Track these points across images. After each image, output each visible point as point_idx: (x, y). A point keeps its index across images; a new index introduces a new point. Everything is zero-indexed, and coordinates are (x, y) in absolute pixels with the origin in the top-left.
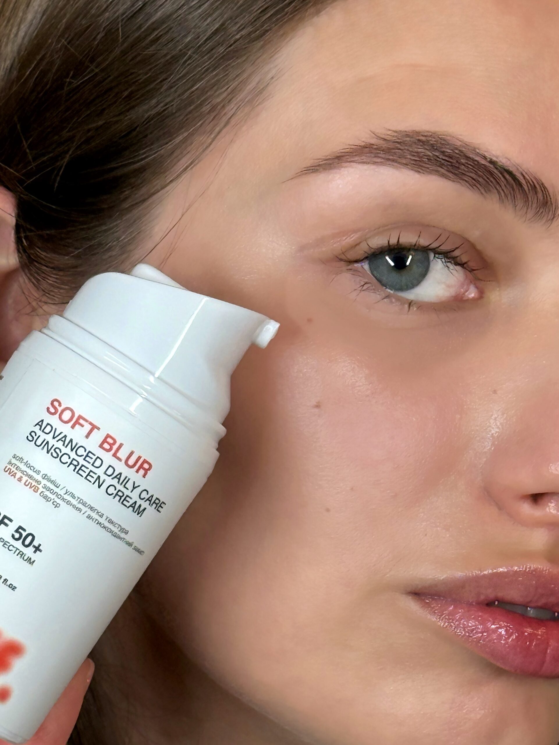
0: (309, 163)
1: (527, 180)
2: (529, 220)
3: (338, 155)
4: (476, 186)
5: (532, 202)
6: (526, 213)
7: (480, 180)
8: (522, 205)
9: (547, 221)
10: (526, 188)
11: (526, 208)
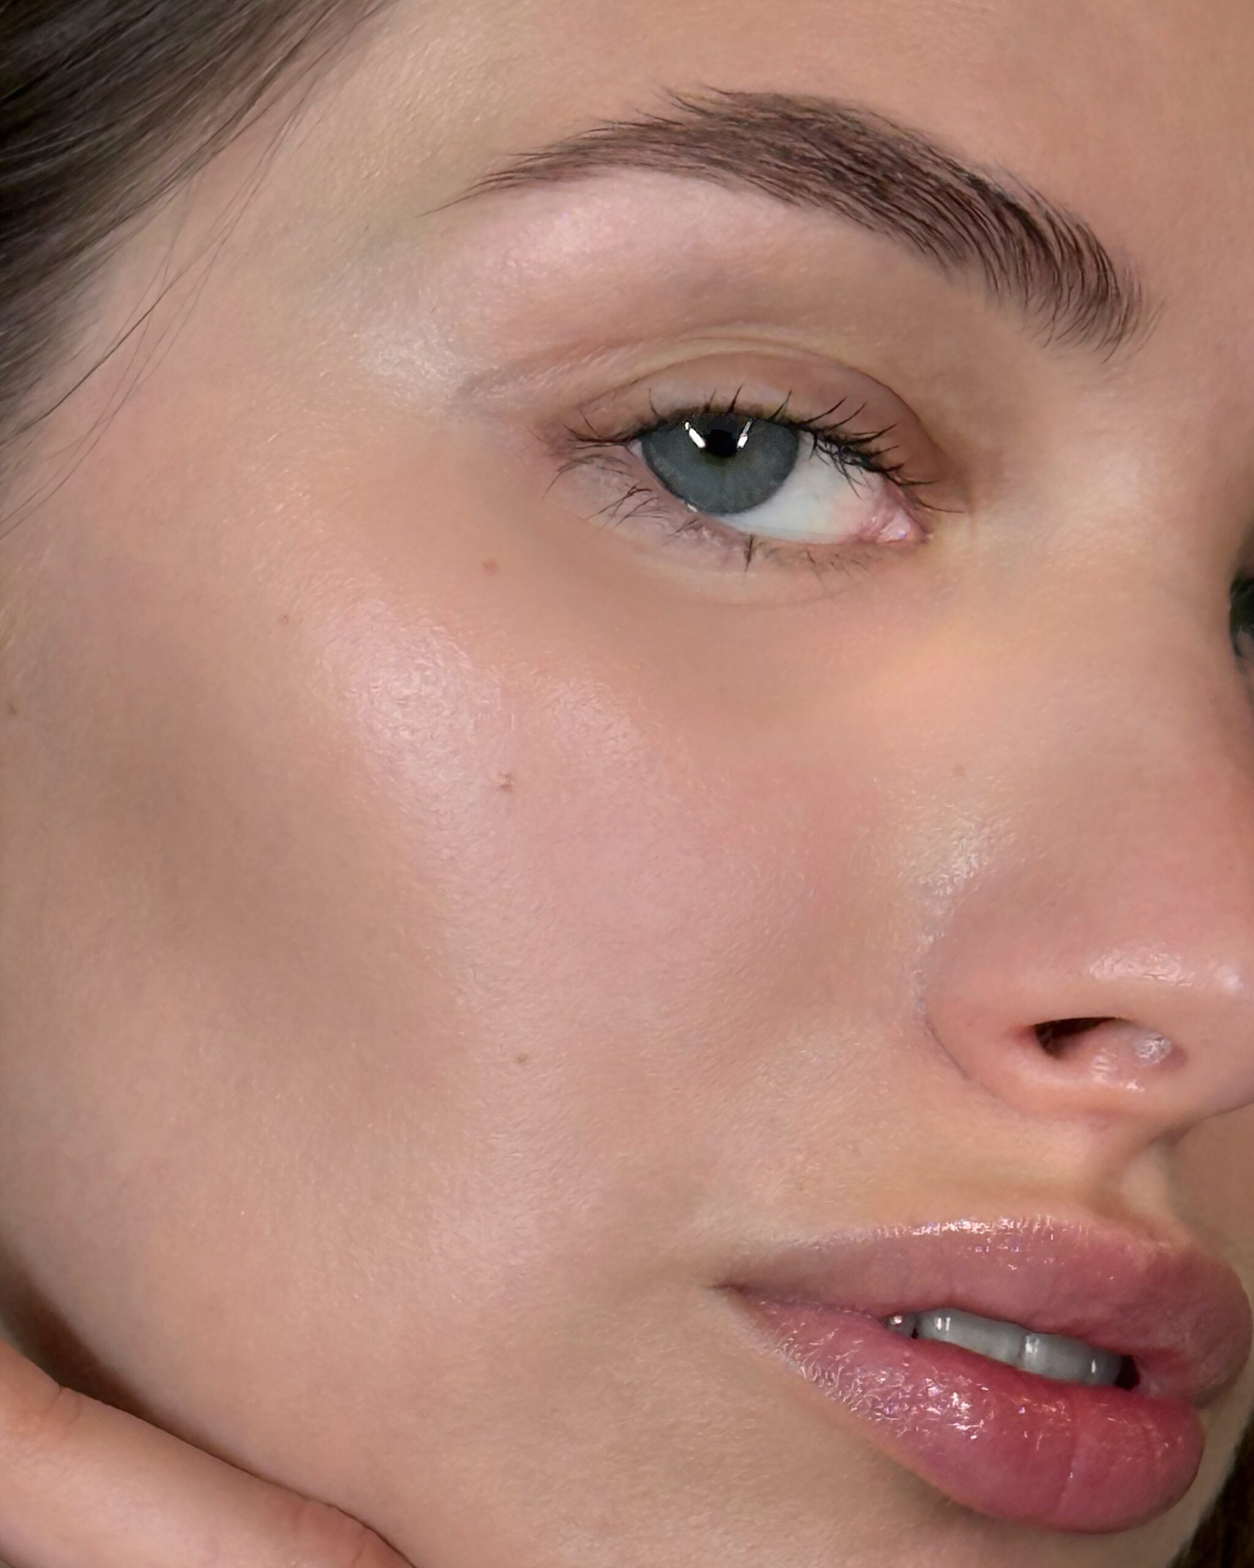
0: (503, 163)
1: (1062, 233)
2: (1059, 338)
3: (581, 143)
4: (930, 246)
5: (1070, 289)
6: (1054, 318)
7: (942, 226)
8: (1042, 300)
9: (1105, 342)
10: (1057, 255)
11: (1053, 307)
